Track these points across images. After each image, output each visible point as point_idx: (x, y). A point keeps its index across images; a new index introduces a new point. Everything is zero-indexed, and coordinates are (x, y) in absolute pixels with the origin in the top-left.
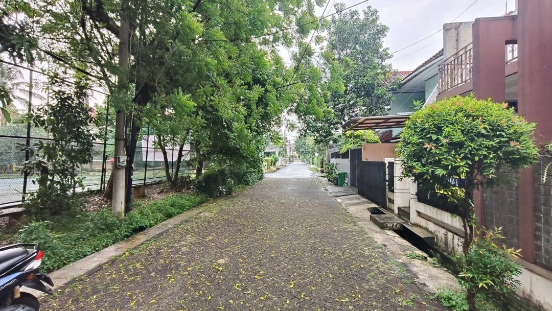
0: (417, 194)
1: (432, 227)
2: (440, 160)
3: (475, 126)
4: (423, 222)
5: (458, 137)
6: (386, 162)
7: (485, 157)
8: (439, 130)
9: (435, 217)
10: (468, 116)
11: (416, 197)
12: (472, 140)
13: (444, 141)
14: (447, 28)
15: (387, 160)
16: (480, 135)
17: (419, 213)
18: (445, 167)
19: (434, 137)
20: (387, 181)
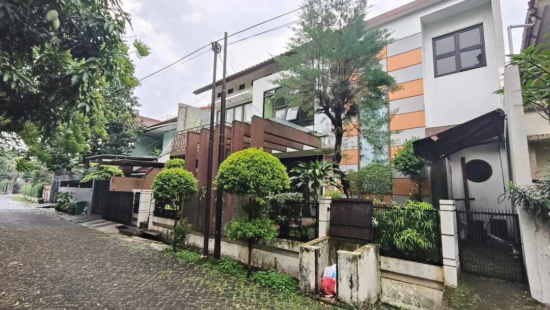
0: (154, 212)
1: (161, 229)
2: (169, 192)
3: (181, 180)
4: (156, 228)
5: (176, 183)
6: (134, 192)
7: (183, 191)
8: (169, 180)
9: (163, 223)
10: (179, 176)
11: (153, 214)
12: (180, 185)
13: (171, 185)
14: (181, 107)
15: (135, 191)
16: (182, 183)
17: (154, 223)
18: (170, 194)
19: (168, 183)
20: (134, 205)
